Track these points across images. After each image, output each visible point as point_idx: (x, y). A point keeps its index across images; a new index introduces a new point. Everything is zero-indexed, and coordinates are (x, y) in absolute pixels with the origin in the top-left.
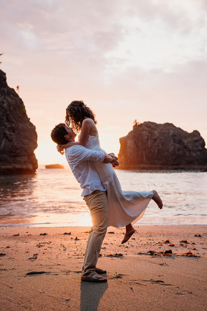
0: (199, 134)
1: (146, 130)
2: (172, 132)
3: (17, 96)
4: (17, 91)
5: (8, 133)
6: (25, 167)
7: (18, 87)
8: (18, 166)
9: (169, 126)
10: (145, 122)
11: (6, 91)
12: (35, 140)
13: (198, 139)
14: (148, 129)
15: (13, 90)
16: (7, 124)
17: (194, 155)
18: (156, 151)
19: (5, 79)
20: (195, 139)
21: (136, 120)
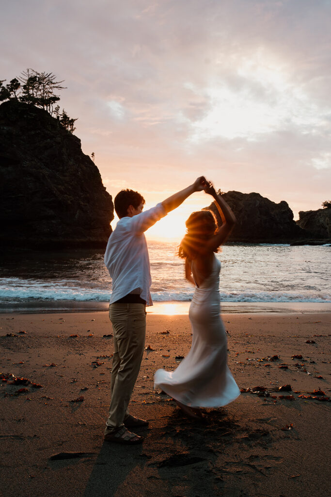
0: (287, 205)
1: (230, 201)
2: (258, 202)
3: (92, 163)
4: (92, 158)
5: (82, 203)
6: (100, 240)
7: (93, 154)
8: (93, 239)
9: (255, 196)
10: (229, 192)
11: (81, 159)
12: (112, 212)
13: (285, 211)
14: (233, 199)
15: (88, 157)
16: (82, 194)
17: (282, 227)
18: (241, 223)
19: (80, 146)
20: (283, 210)
21: (220, 190)
